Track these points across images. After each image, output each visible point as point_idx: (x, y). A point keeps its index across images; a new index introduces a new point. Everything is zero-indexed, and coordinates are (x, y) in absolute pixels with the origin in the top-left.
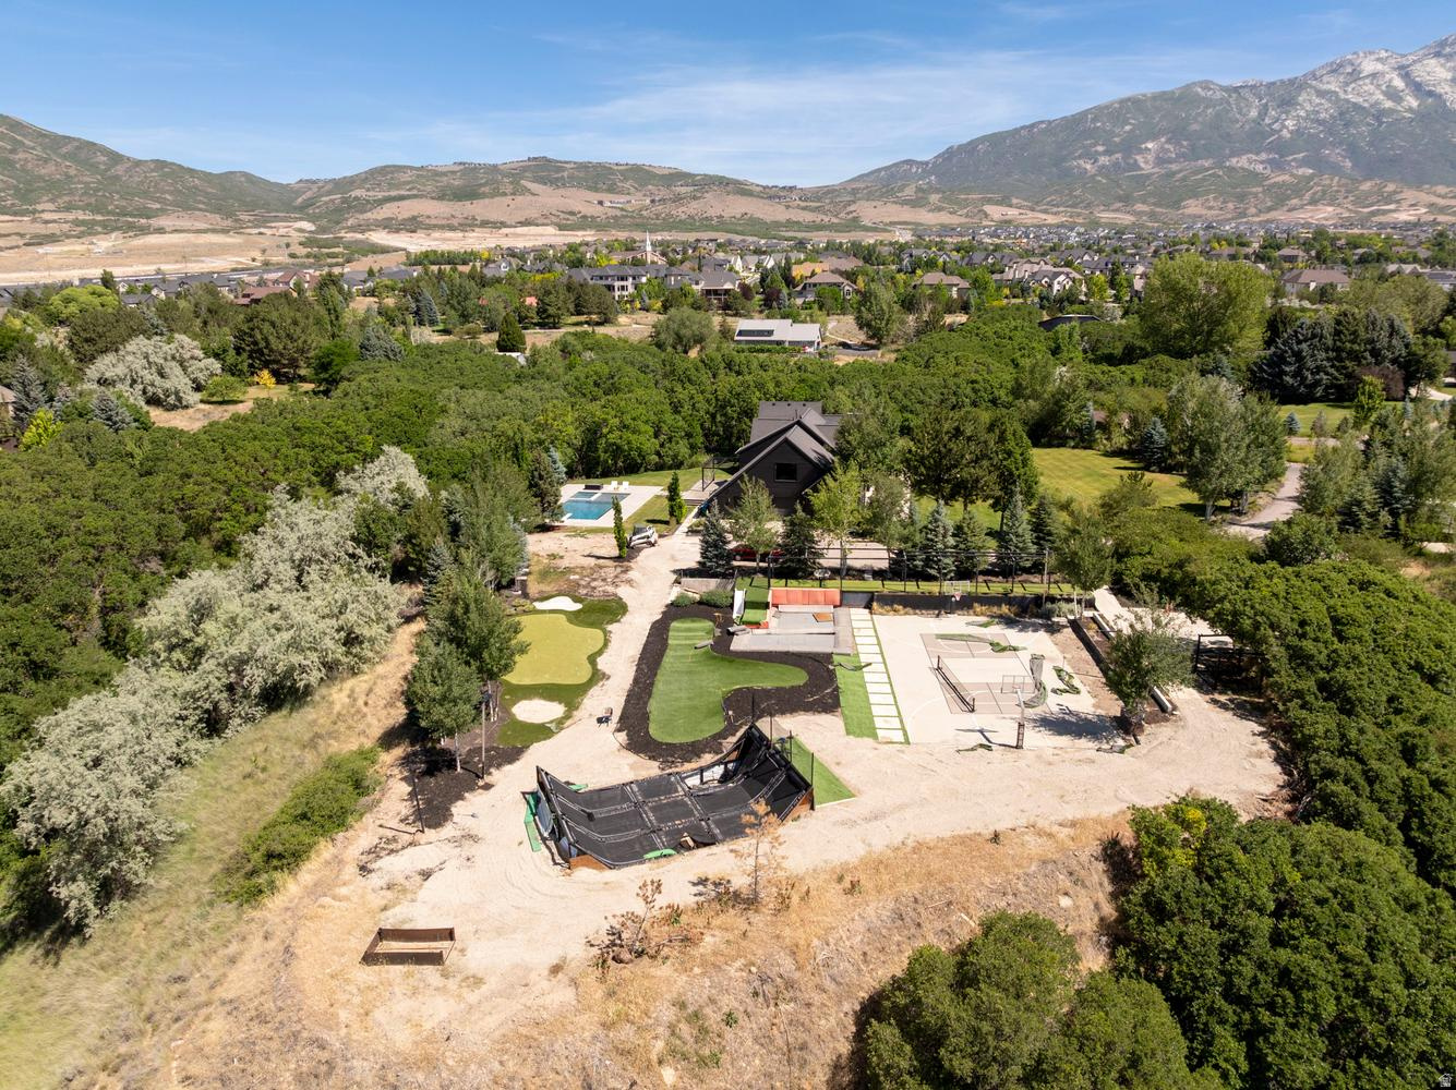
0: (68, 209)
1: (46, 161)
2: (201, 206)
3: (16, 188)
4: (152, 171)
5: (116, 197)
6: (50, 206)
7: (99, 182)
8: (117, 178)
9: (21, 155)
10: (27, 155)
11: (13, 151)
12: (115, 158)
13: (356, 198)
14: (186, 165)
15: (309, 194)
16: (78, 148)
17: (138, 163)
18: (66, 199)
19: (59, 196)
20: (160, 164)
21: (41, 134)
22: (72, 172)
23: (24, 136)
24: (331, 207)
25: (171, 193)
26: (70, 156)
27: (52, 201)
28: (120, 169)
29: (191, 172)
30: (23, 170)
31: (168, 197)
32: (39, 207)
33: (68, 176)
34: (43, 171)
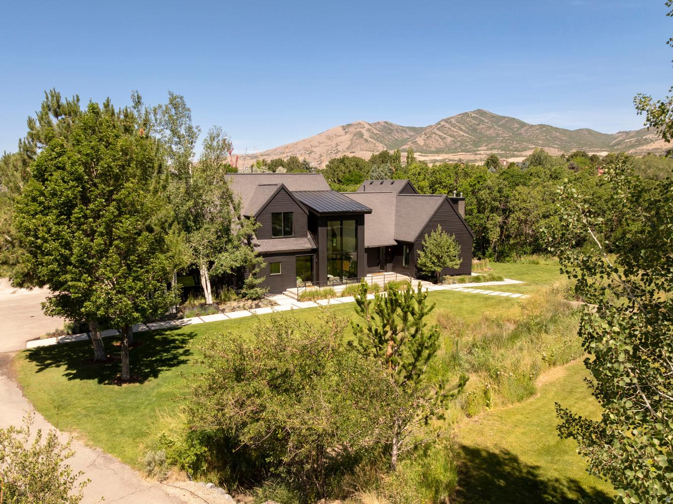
0: (491, 149)
1: (490, 128)
2: (556, 146)
3: (474, 141)
4: (537, 130)
5: (515, 142)
6: (485, 148)
7: (510, 136)
8: (521, 134)
9: (481, 126)
10: (484, 126)
11: (478, 125)
12: (523, 125)
13: (646, 139)
14: (554, 126)
15: (620, 138)
16: (507, 121)
17: (532, 126)
18: (493, 144)
19: (490, 144)
20: (542, 126)
21: (493, 116)
22: (500, 132)
23: (486, 118)
24: (629, 144)
25: (542, 140)
26: (503, 126)
27: (486, 146)
28: (523, 130)
29: (556, 129)
30: (480, 133)
31: (540, 142)
32: (480, 149)
33: (498, 134)
34: (488, 133)
